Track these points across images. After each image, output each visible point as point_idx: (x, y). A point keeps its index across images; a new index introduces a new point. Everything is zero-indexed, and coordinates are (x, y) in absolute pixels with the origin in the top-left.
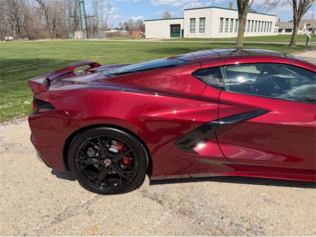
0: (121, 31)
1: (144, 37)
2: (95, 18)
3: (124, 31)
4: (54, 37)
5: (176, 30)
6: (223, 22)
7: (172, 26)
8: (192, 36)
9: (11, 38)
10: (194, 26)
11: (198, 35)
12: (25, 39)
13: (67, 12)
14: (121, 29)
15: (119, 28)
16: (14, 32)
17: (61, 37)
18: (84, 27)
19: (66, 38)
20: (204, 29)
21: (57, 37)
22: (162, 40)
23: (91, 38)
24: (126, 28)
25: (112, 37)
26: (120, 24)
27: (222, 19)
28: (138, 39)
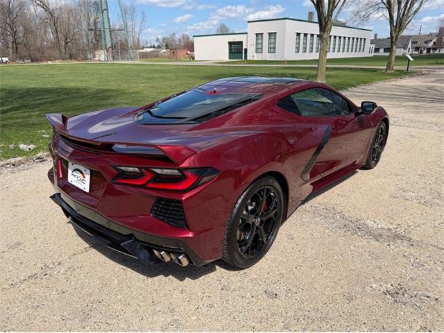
0: (159, 50)
1: (193, 58)
2: (123, 31)
3: (164, 51)
4: (66, 59)
5: (236, 49)
6: (299, 39)
7: (230, 43)
8: (257, 57)
9: (7, 59)
10: (262, 44)
11: (266, 56)
12: (26, 61)
13: (84, 23)
14: (159, 47)
15: (156, 45)
16: (10, 50)
17: (76, 59)
18: (109, 45)
19: (83, 60)
20: (274, 48)
21: (71, 57)
22: (218, 63)
23: (118, 59)
24: (166, 45)
25: (147, 57)
26: (157, 40)
27: (298, 34)
28: (184, 61)
